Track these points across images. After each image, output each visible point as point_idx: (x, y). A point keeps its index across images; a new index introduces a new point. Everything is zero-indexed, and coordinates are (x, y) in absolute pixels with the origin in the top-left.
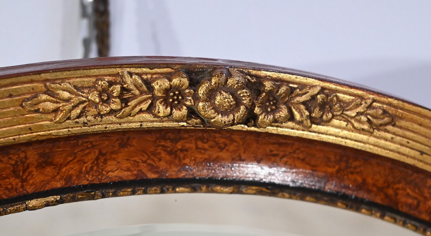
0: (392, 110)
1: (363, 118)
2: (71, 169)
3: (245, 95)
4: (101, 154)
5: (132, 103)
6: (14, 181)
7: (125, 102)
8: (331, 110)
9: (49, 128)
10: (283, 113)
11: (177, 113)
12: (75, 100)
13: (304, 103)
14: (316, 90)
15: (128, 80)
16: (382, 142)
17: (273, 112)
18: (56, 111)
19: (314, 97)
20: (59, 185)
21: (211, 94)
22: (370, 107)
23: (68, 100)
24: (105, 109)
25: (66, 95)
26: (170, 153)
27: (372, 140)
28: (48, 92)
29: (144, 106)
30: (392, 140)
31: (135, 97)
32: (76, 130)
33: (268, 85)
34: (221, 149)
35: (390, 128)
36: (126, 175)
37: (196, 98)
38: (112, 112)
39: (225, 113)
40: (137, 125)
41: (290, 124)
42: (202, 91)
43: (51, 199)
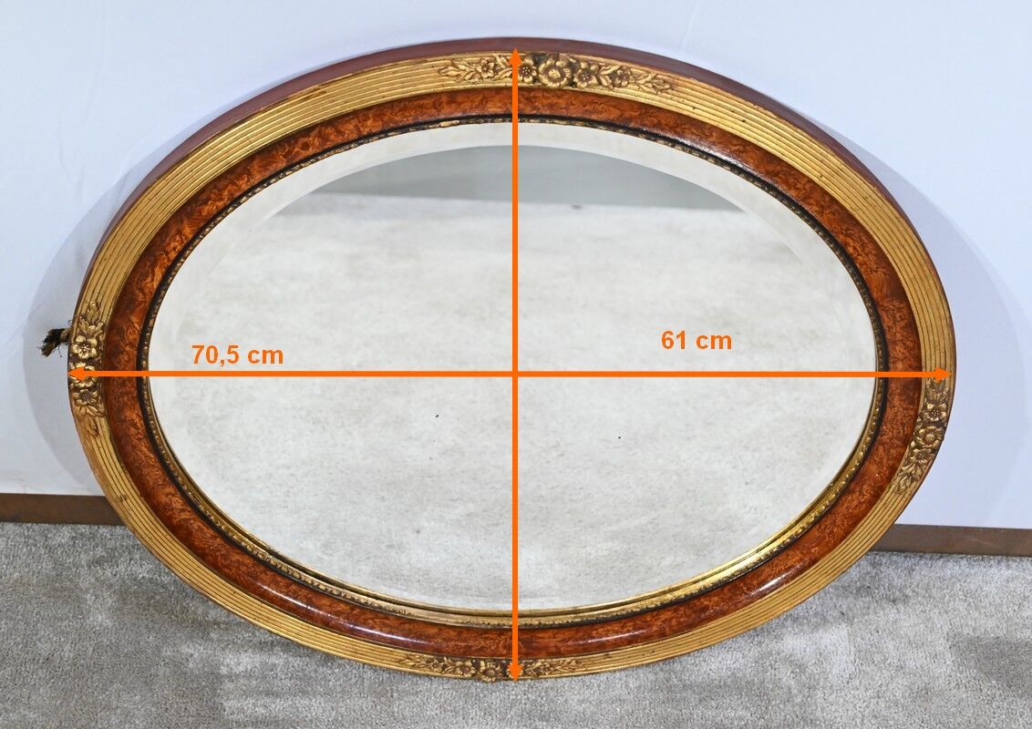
0: (670, 80)
1: (650, 85)
2: (466, 106)
3: (568, 72)
4: (484, 97)
5: (500, 73)
6: (433, 111)
7: (496, 72)
8: (628, 78)
9: (453, 85)
10: (594, 81)
11: (527, 80)
12: (468, 70)
13: (608, 75)
14: (616, 68)
15: (499, 60)
16: (664, 99)
17: (587, 80)
18: (457, 76)
19: (615, 72)
20: (459, 115)
21: (546, 70)
22: (655, 78)
23: (465, 70)
24: (485, 76)
25: (463, 67)
26: (527, 99)
27: (657, 98)
28: (453, 65)
29: (508, 74)
30: (671, 99)
31: (502, 69)
32: (469, 86)
33: (583, 65)
34: (560, 98)
35: (669, 91)
36: (499, 111)
37: (537, 71)
38: (488, 77)
39: (555, 81)
40: (503, 85)
41: (601, 87)
42: (542, 66)
43: (454, 122)
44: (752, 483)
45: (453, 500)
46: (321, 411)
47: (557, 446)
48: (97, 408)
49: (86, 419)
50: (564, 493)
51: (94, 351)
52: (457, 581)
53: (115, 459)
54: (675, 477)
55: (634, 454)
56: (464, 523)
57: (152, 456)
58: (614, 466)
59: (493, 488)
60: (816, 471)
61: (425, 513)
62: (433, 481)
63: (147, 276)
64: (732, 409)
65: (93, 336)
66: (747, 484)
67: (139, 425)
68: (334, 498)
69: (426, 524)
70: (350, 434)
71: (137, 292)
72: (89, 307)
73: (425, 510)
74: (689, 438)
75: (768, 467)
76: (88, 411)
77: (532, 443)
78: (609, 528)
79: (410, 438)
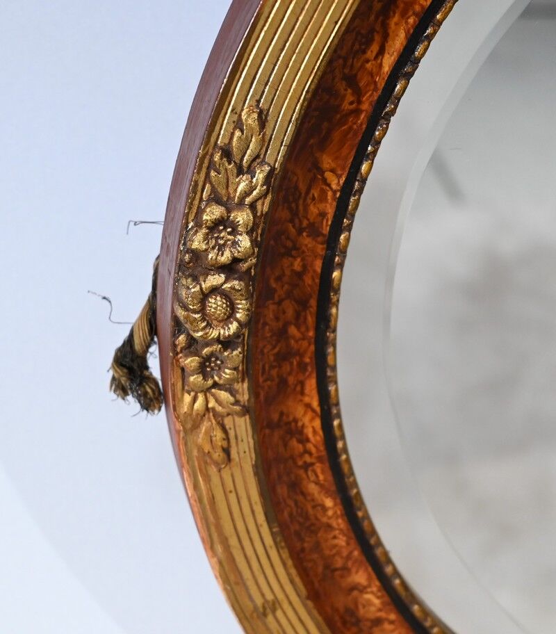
48: (232, 392)
49: (205, 426)
51: (245, 242)
53: (261, 518)
57: (329, 503)
63: (369, 42)
65: (241, 203)
67: (309, 432)
71: (341, 86)
72: (239, 125)
76: (212, 404)
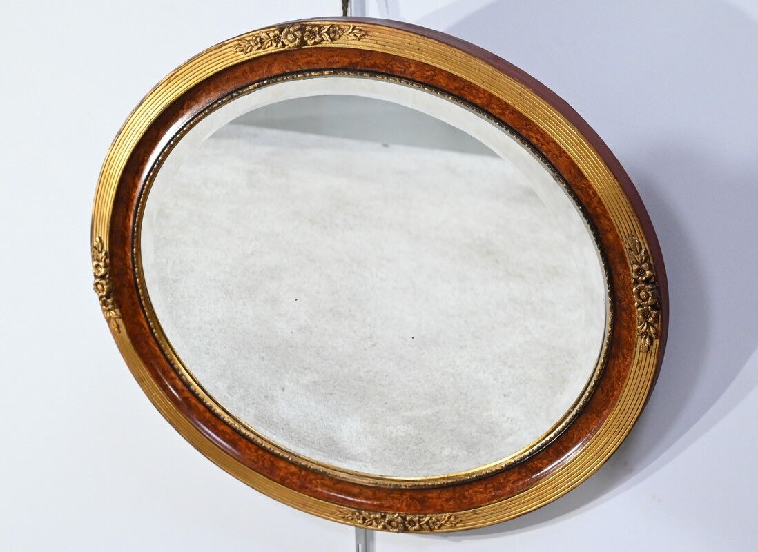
10: (318, 38)
13: (326, 32)
14: (329, 26)
17: (314, 38)
19: (328, 30)
33: (308, 28)
41: (324, 42)
44: (509, 396)
45: (305, 369)
46: (229, 285)
47: (371, 337)
50: (375, 377)
52: (306, 434)
54: (451, 379)
55: (423, 354)
56: (311, 388)
58: (409, 361)
59: (329, 364)
60: (559, 395)
61: (287, 375)
62: (293, 351)
64: (493, 327)
66: (505, 396)
68: (236, 352)
69: (288, 384)
70: (245, 304)
73: (288, 373)
74: (461, 347)
75: (521, 384)
77: (355, 332)
78: (406, 414)
79: (280, 314)
